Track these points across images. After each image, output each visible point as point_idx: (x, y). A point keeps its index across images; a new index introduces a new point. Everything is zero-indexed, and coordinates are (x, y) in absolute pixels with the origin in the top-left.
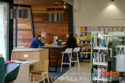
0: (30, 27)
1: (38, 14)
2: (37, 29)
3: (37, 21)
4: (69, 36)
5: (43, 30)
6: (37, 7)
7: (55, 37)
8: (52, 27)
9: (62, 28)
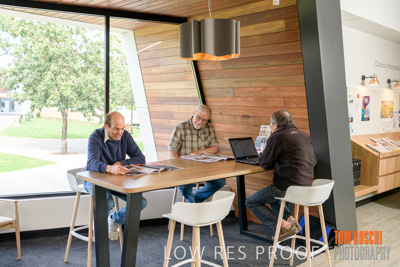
3: (208, 70)
5: (228, 99)
9: (283, 94)
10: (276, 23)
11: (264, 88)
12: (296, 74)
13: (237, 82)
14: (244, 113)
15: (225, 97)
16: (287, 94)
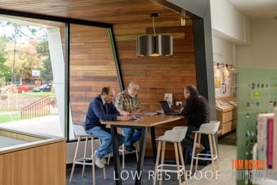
0: (114, 72)
1: (128, 42)
2: (129, 78)
3: (127, 59)
4: (189, 95)
5: (141, 78)
6: (124, 26)
7: (166, 95)
8: (160, 72)
9: (181, 75)
10: (179, 34)
11: (169, 71)
12: (190, 63)
13: (149, 67)
14: (153, 86)
15: (139, 76)
16: (183, 75)
